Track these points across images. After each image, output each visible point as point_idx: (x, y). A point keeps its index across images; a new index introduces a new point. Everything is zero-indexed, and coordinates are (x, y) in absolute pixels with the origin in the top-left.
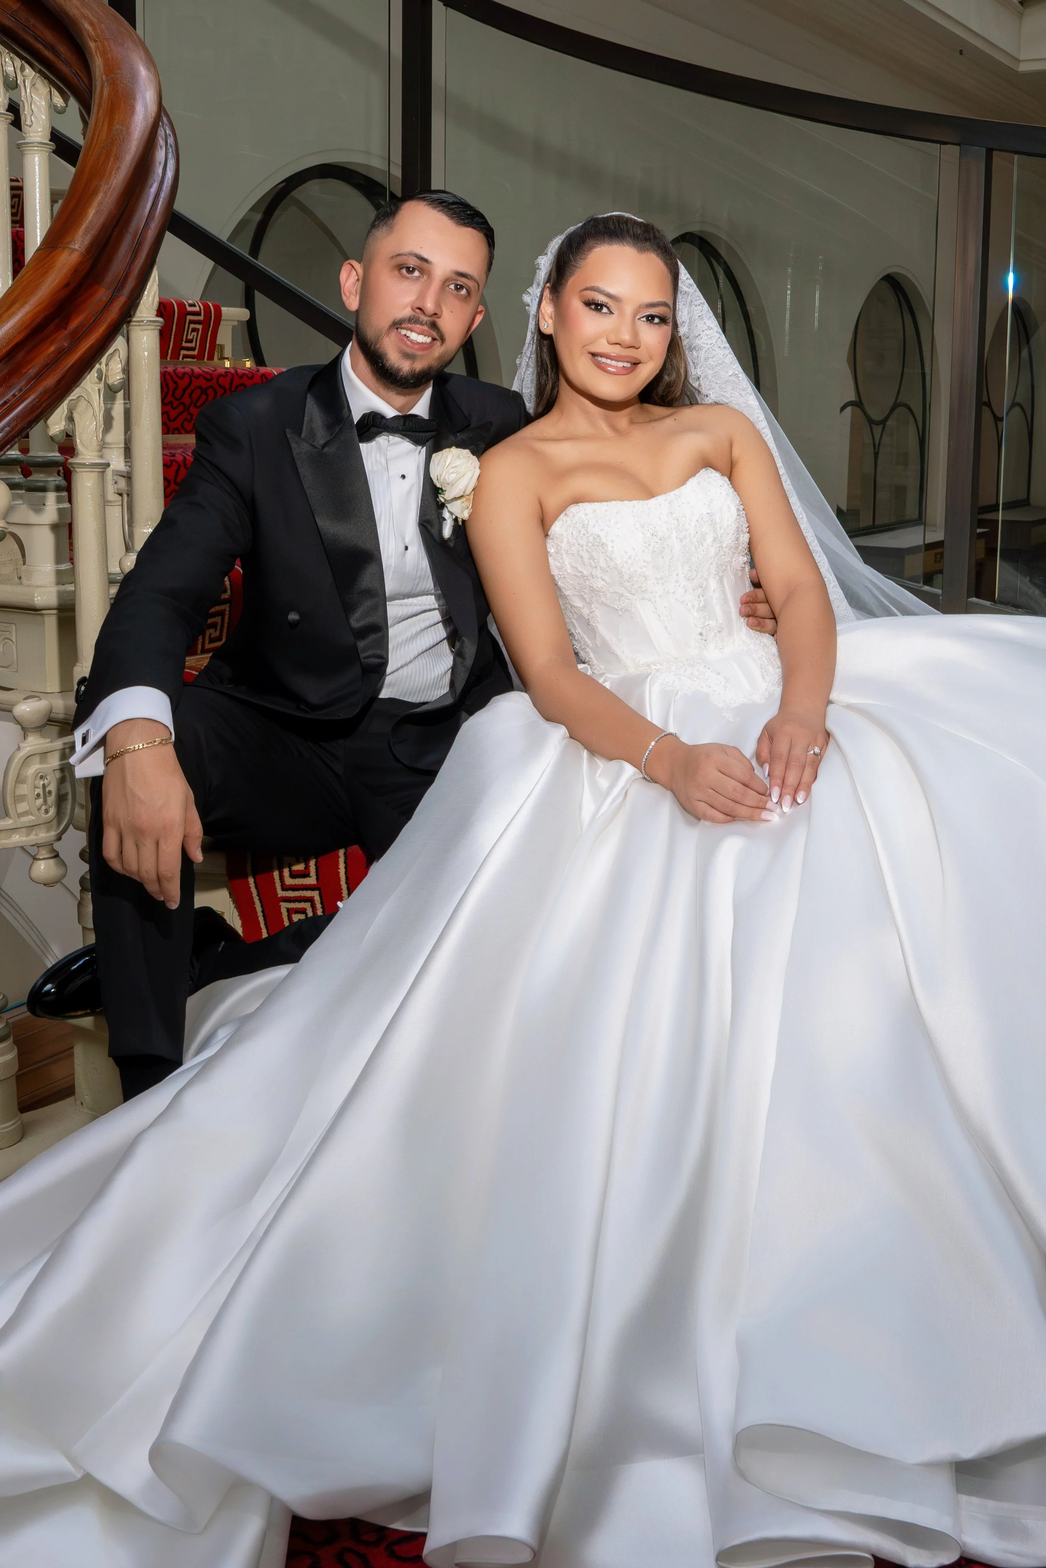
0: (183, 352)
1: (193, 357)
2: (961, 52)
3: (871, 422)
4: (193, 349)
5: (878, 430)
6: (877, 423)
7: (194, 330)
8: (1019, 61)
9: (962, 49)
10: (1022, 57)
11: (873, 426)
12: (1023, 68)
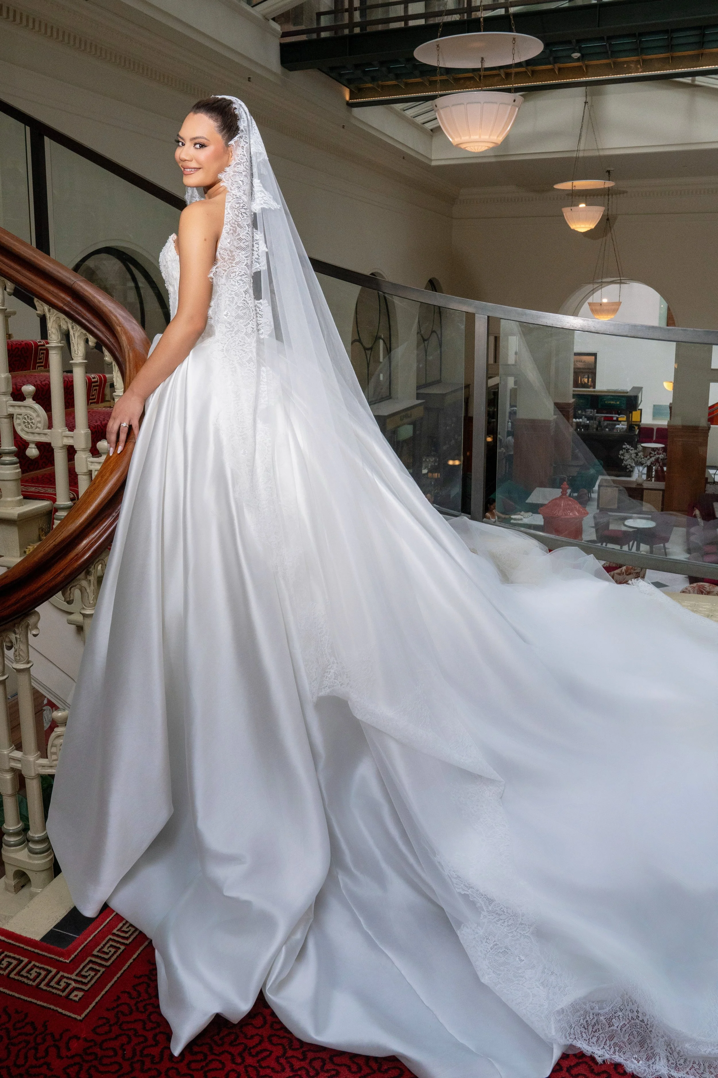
0: (38, 365)
1: (42, 366)
2: (404, 158)
3: (365, 349)
4: (42, 363)
5: (369, 352)
6: (368, 349)
7: (42, 353)
8: (431, 160)
9: (404, 156)
10: (433, 158)
11: (367, 351)
12: (434, 163)
